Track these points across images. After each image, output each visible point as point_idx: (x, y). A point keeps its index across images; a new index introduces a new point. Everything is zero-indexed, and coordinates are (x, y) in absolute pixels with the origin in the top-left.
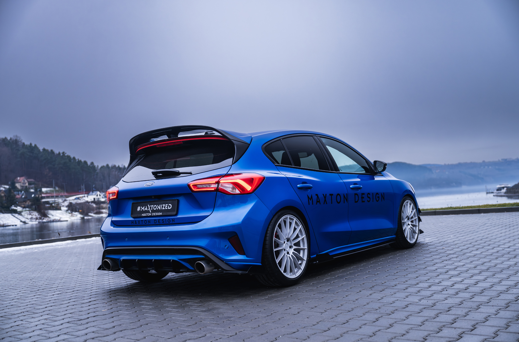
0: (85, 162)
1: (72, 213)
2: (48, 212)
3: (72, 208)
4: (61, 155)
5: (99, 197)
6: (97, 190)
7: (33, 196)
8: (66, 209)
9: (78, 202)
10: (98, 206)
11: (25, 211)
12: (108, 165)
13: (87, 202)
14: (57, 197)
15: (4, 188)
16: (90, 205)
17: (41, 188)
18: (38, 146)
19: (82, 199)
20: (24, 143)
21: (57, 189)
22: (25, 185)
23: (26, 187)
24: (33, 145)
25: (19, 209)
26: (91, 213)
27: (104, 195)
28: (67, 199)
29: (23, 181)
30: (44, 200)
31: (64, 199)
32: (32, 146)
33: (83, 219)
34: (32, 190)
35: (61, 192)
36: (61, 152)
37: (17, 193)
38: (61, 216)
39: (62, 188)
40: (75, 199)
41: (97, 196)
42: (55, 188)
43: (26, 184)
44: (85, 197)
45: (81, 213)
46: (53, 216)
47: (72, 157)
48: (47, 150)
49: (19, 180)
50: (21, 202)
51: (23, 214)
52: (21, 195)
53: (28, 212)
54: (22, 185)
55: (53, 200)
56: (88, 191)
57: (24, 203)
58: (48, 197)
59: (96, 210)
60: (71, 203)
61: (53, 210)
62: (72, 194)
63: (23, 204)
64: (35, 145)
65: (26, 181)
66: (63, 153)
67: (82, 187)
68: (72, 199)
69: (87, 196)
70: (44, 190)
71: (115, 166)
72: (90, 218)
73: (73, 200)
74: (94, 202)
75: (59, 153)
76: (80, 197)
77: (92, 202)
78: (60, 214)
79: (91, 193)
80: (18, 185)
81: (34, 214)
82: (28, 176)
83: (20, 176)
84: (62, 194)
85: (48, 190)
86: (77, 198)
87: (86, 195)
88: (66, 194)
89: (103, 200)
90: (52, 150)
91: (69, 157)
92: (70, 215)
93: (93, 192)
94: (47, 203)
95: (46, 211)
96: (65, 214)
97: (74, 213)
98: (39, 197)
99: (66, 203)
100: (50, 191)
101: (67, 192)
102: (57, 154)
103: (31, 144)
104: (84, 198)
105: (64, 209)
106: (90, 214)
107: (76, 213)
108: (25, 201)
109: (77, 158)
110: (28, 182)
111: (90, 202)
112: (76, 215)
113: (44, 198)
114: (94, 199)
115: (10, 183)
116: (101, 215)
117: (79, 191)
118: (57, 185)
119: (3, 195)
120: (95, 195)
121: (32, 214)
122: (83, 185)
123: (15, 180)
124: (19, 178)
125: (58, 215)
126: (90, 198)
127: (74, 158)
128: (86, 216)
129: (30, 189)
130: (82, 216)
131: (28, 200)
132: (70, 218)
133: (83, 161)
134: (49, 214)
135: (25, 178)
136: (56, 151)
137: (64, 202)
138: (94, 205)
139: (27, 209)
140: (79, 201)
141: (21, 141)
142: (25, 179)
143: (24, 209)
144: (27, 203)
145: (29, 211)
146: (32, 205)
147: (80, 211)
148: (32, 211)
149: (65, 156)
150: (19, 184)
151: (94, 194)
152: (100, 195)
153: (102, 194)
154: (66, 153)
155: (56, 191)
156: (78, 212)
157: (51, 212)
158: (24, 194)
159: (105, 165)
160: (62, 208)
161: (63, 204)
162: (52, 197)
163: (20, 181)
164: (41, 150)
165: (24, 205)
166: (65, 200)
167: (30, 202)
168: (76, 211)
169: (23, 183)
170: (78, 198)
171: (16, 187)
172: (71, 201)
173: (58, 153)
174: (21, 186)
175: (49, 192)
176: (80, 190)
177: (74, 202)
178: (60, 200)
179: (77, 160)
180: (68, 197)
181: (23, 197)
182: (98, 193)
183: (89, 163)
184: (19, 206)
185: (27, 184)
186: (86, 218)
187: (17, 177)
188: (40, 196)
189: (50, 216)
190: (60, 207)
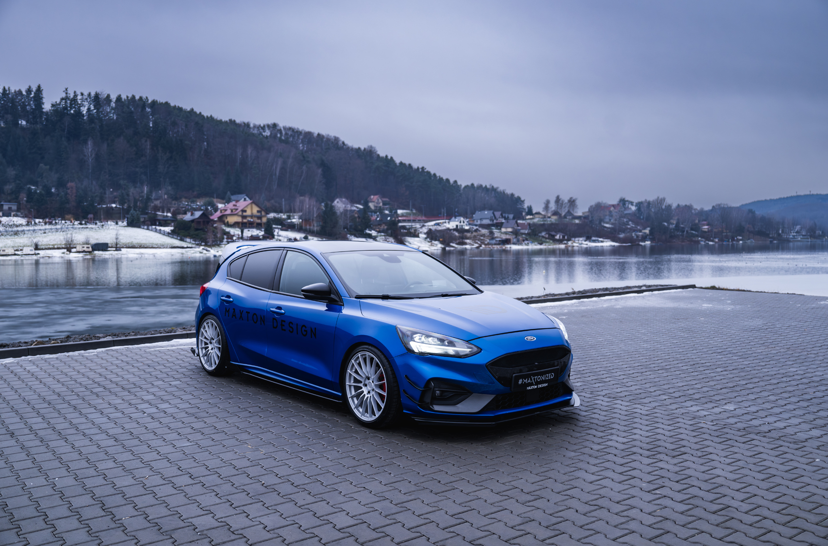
0: (448, 180)
1: (431, 242)
2: (405, 239)
3: (432, 236)
4: (420, 170)
5: (462, 224)
6: (460, 215)
7: (389, 218)
8: (425, 236)
9: (437, 229)
10: (461, 235)
11: (381, 236)
12: (473, 185)
13: (448, 229)
14: (414, 221)
15: (357, 207)
16: (452, 233)
17: (396, 210)
18: (395, 159)
19: (442, 225)
20: (378, 155)
21: (414, 211)
22: (379, 205)
23: (380, 207)
24: (389, 157)
25: (374, 233)
26: (453, 243)
27: (467, 222)
28: (426, 224)
29: (376, 201)
30: (400, 224)
31: (422, 224)
32: (388, 159)
33: (444, 249)
34: (387, 212)
35: (419, 215)
36: (420, 167)
37: (370, 213)
38: (419, 244)
39: (420, 211)
40: (435, 225)
41: (460, 222)
42: (412, 210)
43: (380, 203)
44: (445, 222)
45: (442, 243)
46: (410, 244)
47: (432, 173)
48: (405, 164)
49: (373, 198)
50: (376, 225)
51: (378, 239)
52: (375, 217)
53: (383, 237)
54: (376, 205)
55: (410, 224)
56: (450, 217)
57: (379, 226)
58: (404, 221)
59: (458, 239)
60: (430, 230)
61: (411, 236)
62: (433, 219)
63: (377, 227)
64: (392, 158)
65: (380, 201)
66: (423, 168)
67: (443, 210)
68: (431, 224)
69: (449, 222)
70: (400, 212)
71: (481, 186)
72: (452, 249)
73: (432, 226)
74: (456, 229)
75: (418, 168)
76: (440, 223)
77: (454, 230)
78: (418, 242)
79: (453, 218)
80: (371, 205)
81: (390, 240)
82: (383, 196)
83: (374, 195)
84: (419, 218)
85: (405, 213)
86: (436, 223)
87: (447, 221)
88: (424, 218)
89: (467, 228)
90: (410, 165)
91: (428, 173)
92: (430, 244)
93: (455, 218)
94: (404, 227)
95: (403, 238)
96: (423, 243)
97: (433, 242)
98: (395, 220)
99: (425, 230)
100: (407, 213)
101: (425, 216)
102: (415, 169)
103: (387, 156)
104: (445, 224)
105: (423, 236)
106: (452, 244)
107: (436, 242)
108: (380, 225)
109: (438, 175)
110: (383, 201)
111: (451, 230)
112: (437, 245)
113: (399, 221)
114: (457, 226)
115: (362, 202)
116: (464, 246)
117: (439, 215)
118: (414, 206)
119: (356, 215)
120: (458, 221)
121: (388, 240)
122: (444, 209)
123: (369, 199)
124: (372, 197)
125: (416, 243)
126: (452, 225)
127: (435, 175)
128: (447, 247)
129: (384, 210)
130: (443, 246)
131: (384, 223)
132: (429, 248)
133: (444, 178)
134: (406, 242)
135: (379, 197)
136: (415, 166)
137: (421, 227)
138: (457, 234)
139: (383, 234)
140: (439, 228)
141: (376, 153)
142: (379, 198)
143: (379, 234)
144: (382, 227)
145: (384, 236)
146: (387, 229)
147: (441, 239)
148: (387, 237)
149: (425, 172)
150: (373, 203)
151: (457, 220)
152: (464, 222)
153: (466, 221)
154: (425, 169)
155: (414, 214)
156: (439, 240)
157: (409, 239)
158: (379, 216)
159: (469, 184)
160: (420, 235)
161: (421, 230)
162: (409, 221)
163: (374, 200)
164: (398, 164)
165: (379, 228)
166: (424, 226)
167: (386, 225)
168: (435, 240)
169: (377, 203)
170: (438, 224)
171: (369, 207)
172: (429, 227)
173: (416, 167)
174: (375, 206)
175: (405, 214)
176: (441, 214)
177: (433, 228)
178: (418, 226)
179: (438, 178)
180: (426, 222)
181: (378, 219)
182: (462, 219)
183: (452, 181)
184: (374, 230)
185: (381, 204)
186: (447, 249)
187: (370, 195)
188: (397, 219)
189: (407, 244)
190: (418, 234)
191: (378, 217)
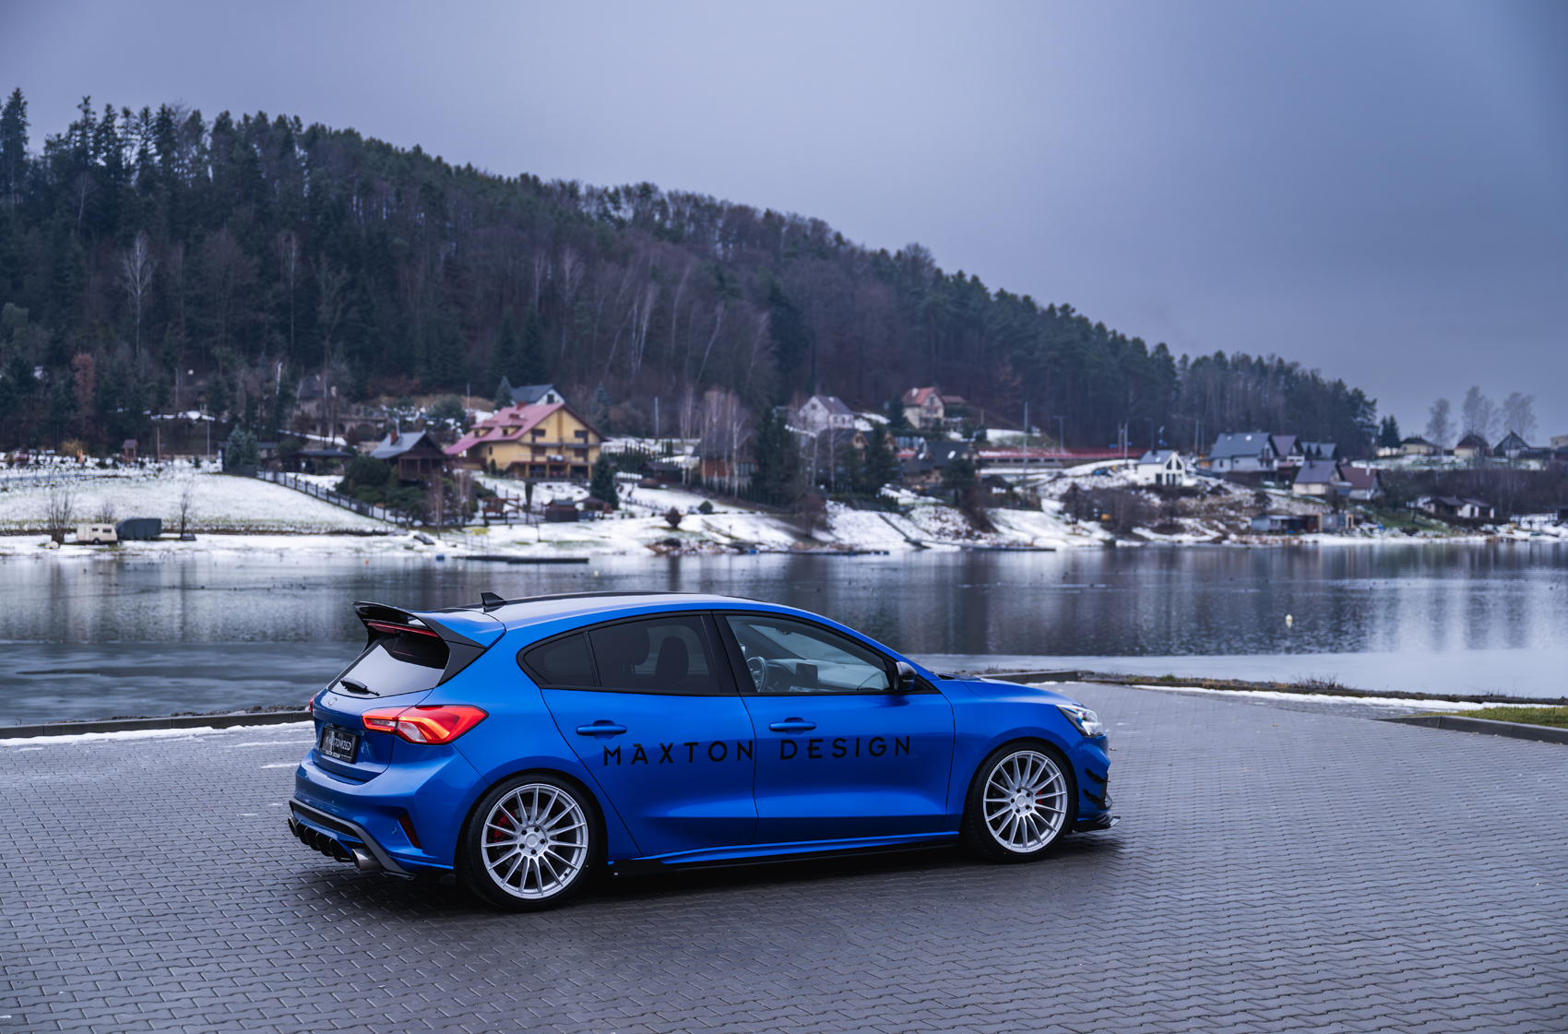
0: (1138, 344)
1: (1075, 523)
2: (995, 514)
3: (1078, 506)
4: (1059, 314)
5: (1174, 470)
6: (1171, 447)
7: (952, 455)
8: (1057, 506)
9: (1101, 486)
10: (1169, 503)
11: (924, 505)
12: (1220, 355)
13: (1134, 487)
14: (1033, 462)
15: (869, 421)
16: (1141, 499)
17: (984, 428)
18: (984, 281)
19: (1116, 476)
20: (939, 271)
21: (1037, 434)
22: (935, 416)
23: (938, 420)
24: (968, 278)
25: (905, 497)
26: (1144, 527)
27: (1194, 465)
28: (1067, 472)
29: (927, 403)
30: (984, 472)
31: (1055, 471)
32: (965, 282)
33: (1109, 545)
34: (955, 436)
35: (1049, 446)
36: (1058, 305)
37: (907, 439)
38: (1037, 531)
39: (1052, 432)
40: (1094, 473)
41: (1169, 467)
42: (1029, 431)
43: (936, 411)
44: (1126, 467)
45: (1106, 526)
46: (1011, 528)
47: (1094, 321)
48: (1014, 297)
49: (917, 395)
50: (914, 475)
51: (914, 513)
52: (910, 451)
53: (932, 509)
54: (925, 414)
55: (1020, 471)
56: (1141, 447)
57: (924, 478)
58: (1004, 462)
59: (1160, 517)
60: (1075, 488)
61: (1015, 508)
62: (1083, 457)
63: (916, 480)
64: (975, 279)
65: (938, 402)
66: (1066, 307)
67: (1121, 431)
68: (1083, 475)
69: (1136, 466)
70: (993, 435)
71: (1246, 359)
72: (1136, 544)
73: (1086, 476)
74: (1155, 488)
75: (1052, 308)
76: (1111, 468)
77: (1150, 488)
78: (1034, 525)
79: (1149, 454)
80: (912, 415)
81: (950, 517)
82: (946, 387)
83: (920, 386)
84: (1051, 453)
85: (1008, 438)
86: (1099, 469)
87: (1131, 462)
88: (1064, 454)
89: (1188, 482)
90: (1027, 299)
91: (1083, 321)
92: (1069, 529)
93: (1154, 453)
94: (997, 481)
95: (990, 512)
96: (1051, 526)
97: (1081, 523)
98: (970, 459)
99: (1062, 487)
100: (1014, 439)
101: (1068, 446)
102: (1044, 312)
103: (961, 275)
104: (1125, 472)
105: (1052, 505)
106: (1138, 531)
107: (1091, 525)
108: (926, 473)
109: (1109, 328)
110: (945, 404)
111: (1141, 488)
112: (1090, 532)
113: (984, 463)
114: (1159, 477)
115: (886, 406)
116: (1176, 537)
117: (1111, 446)
118: (1036, 420)
119: (859, 445)
120: (1161, 463)
121: (944, 517)
122: (1123, 427)
123: (904, 399)
124: (915, 391)
125: (1026, 526)
126: (1144, 473)
127: (1100, 327)
128: (1122, 538)
129: (949, 429)
130: (1108, 536)
131: (936, 468)
132: (1065, 541)
133: (1129, 337)
134: (997, 522)
135: (935, 391)
136: (1043, 302)
137: (1054, 481)
138: (1156, 501)
139: (931, 499)
140: (1105, 483)
141: (930, 264)
142: (933, 395)
143: (922, 499)
144: (932, 480)
145: (935, 505)
146: (946, 486)
147: (1105, 517)
148: (944, 508)
149: (1072, 320)
150: (917, 410)
151: (1158, 459)
152: (1179, 466)
153: (1189, 464)
154: (1073, 310)
155: (1032, 442)
156: (1098, 519)
157: (1006, 514)
158: (925, 448)
159: (1210, 353)
160: (1046, 504)
161: (1051, 489)
162: (1018, 462)
163: (919, 402)
164: (994, 299)
165: (922, 483)
166: (1060, 476)
167: (942, 475)
168: (1090, 518)
169: (929, 410)
170: (1103, 472)
171: (906, 420)
172: (1077, 481)
173: (1046, 306)
174: (922, 419)
175: (1009, 443)
176: (1116, 441)
177: (1086, 485)
178: (1042, 475)
179: (1111, 336)
180: (1070, 464)
181: (921, 456)
182: (1174, 456)
183: (1150, 347)
184: (908, 487)
185: (941, 413)
186: (1119, 543)
187: (911, 388)
188: (975, 457)
189: (1001, 528)
190: (1039, 500)
191: (920, 451)
